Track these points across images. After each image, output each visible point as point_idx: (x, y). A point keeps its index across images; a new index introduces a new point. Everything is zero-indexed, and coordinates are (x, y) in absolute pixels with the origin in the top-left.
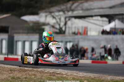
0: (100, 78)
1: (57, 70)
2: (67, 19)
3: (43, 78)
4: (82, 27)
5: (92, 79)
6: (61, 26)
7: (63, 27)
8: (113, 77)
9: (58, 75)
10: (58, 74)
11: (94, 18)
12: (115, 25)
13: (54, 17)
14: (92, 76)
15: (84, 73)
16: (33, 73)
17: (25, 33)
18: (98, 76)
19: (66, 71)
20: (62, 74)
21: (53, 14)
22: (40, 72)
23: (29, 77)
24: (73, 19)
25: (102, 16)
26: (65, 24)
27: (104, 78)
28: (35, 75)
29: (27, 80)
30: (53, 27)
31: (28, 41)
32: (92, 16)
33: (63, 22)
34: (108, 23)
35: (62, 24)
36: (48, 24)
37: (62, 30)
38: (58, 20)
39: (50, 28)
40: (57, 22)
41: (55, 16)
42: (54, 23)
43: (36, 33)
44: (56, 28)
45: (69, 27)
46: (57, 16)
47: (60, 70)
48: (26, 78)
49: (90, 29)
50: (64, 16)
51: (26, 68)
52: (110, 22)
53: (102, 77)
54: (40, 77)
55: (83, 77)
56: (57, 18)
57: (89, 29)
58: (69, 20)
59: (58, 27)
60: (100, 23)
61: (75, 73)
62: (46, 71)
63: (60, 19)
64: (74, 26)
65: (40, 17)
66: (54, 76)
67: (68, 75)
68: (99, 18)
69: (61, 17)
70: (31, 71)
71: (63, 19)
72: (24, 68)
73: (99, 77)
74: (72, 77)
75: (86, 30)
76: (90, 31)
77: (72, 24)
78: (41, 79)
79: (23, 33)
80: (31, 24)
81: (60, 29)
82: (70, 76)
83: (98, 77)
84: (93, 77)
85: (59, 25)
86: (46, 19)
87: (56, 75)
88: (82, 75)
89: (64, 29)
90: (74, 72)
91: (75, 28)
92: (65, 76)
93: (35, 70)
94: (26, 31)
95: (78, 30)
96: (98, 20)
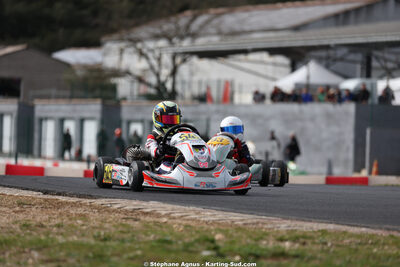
0: (260, 225)
1: (145, 204)
2: (178, 60)
3: (107, 225)
4: (219, 81)
5: (238, 229)
6: (163, 78)
7: (166, 81)
8: (294, 223)
9: (148, 219)
10: (147, 213)
11: (252, 56)
12: (308, 77)
13: (142, 54)
14: (237, 220)
15: (216, 213)
16: (80, 211)
17: (64, 97)
18: (255, 221)
19: (169, 207)
20: (159, 216)
21: (139, 45)
22: (100, 209)
23: (70, 222)
24: (195, 60)
25: (273, 51)
26: (174, 73)
27: (269, 226)
28: (83, 217)
29: (62, 230)
30: (140, 80)
31: (71, 119)
32: (245, 52)
33: (167, 67)
34: (288, 70)
35: (165, 72)
36: (127, 73)
37: (166, 89)
38: (154, 63)
39: (132, 82)
40: (152, 68)
41: (145, 51)
42: (144, 71)
43: (95, 97)
44: (149, 85)
45: (183, 82)
46: (152, 51)
47: (152, 203)
48: (59, 226)
49: (241, 86)
50: (171, 50)
51: (61, 198)
52: (294, 68)
53: (263, 224)
54: (97, 224)
55: (214, 222)
56: (150, 55)
57: (236, 89)
58: (184, 61)
59: (153, 80)
60: (269, 70)
61: (192, 213)
62: (116, 207)
63: (159, 59)
64: (196, 78)
65: (105, 55)
66: (136, 220)
67: (174, 218)
68: (265, 56)
69: (160, 54)
70: (74, 205)
71: (167, 59)
72: (57, 197)
73: (258, 223)
74: (184, 222)
75: (230, 89)
76: (241, 92)
77: (192, 74)
78: (101, 228)
79: (58, 97)
80: (80, 73)
81: (161, 86)
82: (179, 221)
83: (253, 224)
84: (240, 223)
85: (158, 75)
86: (121, 59)
87: (142, 218)
88: (212, 218)
89: (169, 86)
90: (191, 208)
91: (200, 83)
92: (165, 220)
93: (85, 204)
94: (68, 93)
95: (208, 88)
96: (262, 62)
